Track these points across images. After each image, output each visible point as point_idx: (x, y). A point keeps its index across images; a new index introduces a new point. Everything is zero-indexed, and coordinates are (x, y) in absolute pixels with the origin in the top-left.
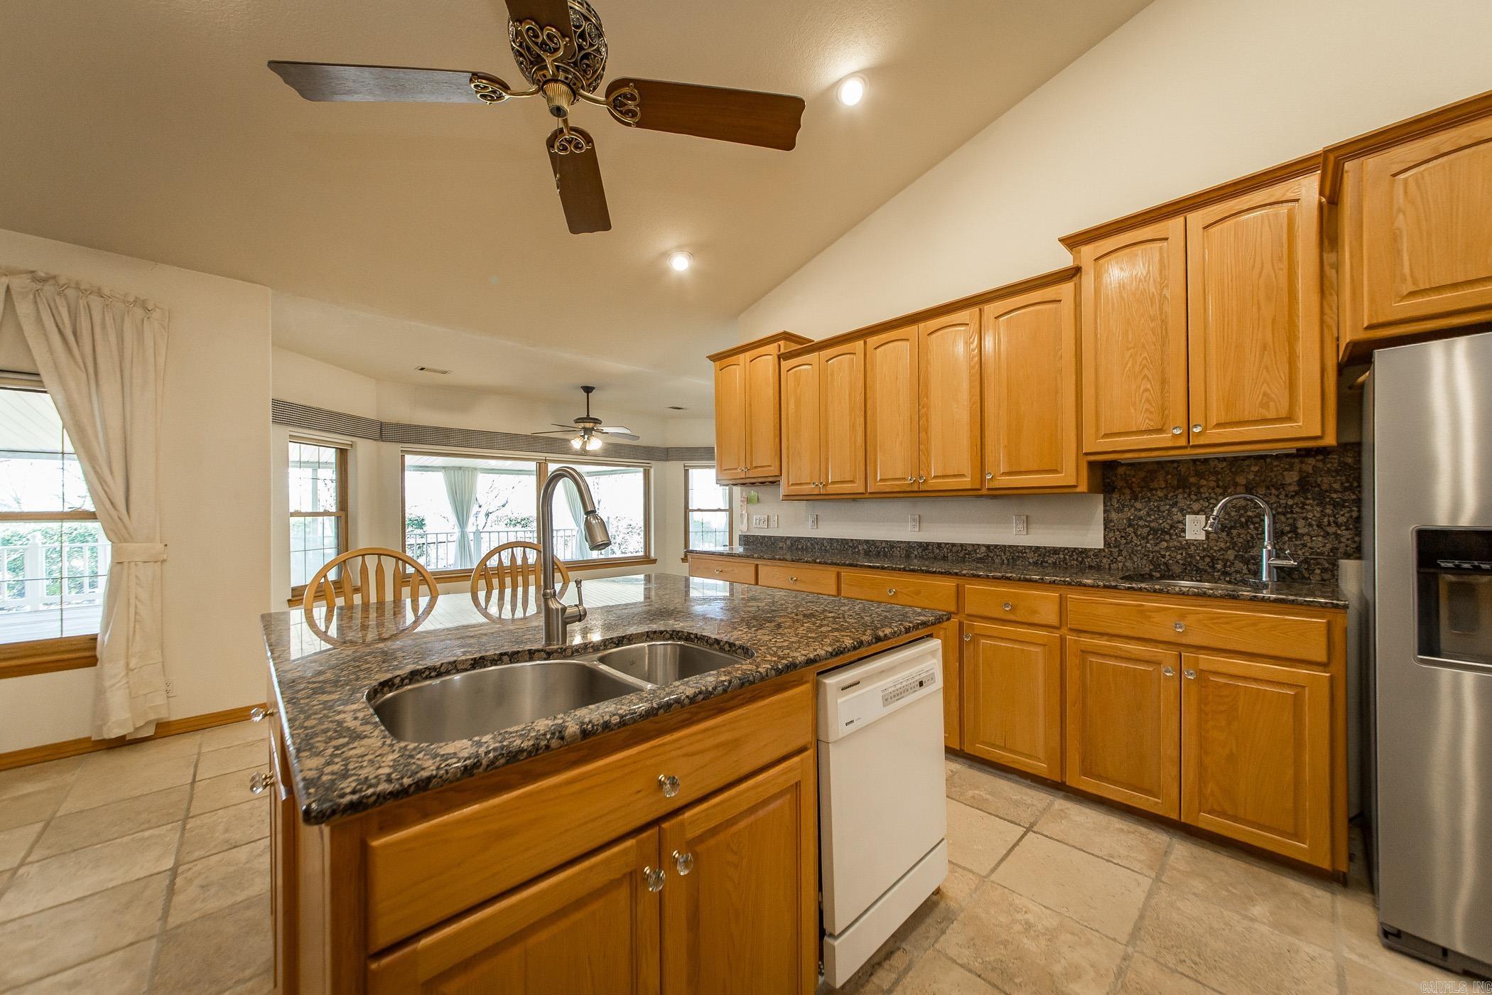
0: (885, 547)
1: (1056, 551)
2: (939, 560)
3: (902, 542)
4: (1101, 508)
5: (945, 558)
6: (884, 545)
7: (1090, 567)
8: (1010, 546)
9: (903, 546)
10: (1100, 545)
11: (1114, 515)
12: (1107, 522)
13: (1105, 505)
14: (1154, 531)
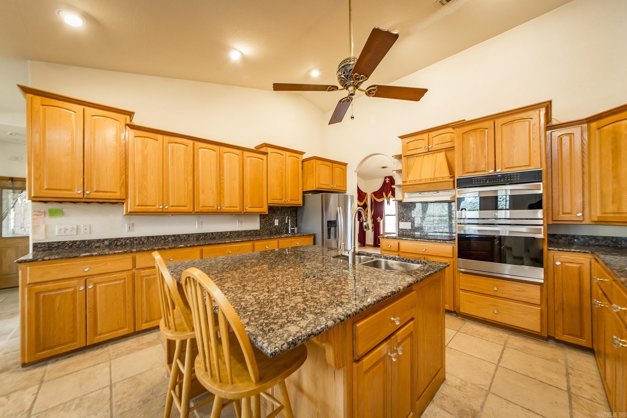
0: (185, 237)
1: (250, 231)
2: (212, 240)
3: (194, 234)
4: (259, 218)
5: (214, 238)
6: (184, 236)
7: (258, 235)
8: (237, 231)
9: (195, 235)
10: (259, 228)
11: (262, 220)
12: (261, 222)
13: (260, 217)
14: (270, 224)
